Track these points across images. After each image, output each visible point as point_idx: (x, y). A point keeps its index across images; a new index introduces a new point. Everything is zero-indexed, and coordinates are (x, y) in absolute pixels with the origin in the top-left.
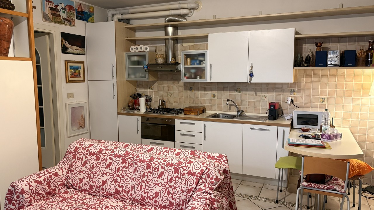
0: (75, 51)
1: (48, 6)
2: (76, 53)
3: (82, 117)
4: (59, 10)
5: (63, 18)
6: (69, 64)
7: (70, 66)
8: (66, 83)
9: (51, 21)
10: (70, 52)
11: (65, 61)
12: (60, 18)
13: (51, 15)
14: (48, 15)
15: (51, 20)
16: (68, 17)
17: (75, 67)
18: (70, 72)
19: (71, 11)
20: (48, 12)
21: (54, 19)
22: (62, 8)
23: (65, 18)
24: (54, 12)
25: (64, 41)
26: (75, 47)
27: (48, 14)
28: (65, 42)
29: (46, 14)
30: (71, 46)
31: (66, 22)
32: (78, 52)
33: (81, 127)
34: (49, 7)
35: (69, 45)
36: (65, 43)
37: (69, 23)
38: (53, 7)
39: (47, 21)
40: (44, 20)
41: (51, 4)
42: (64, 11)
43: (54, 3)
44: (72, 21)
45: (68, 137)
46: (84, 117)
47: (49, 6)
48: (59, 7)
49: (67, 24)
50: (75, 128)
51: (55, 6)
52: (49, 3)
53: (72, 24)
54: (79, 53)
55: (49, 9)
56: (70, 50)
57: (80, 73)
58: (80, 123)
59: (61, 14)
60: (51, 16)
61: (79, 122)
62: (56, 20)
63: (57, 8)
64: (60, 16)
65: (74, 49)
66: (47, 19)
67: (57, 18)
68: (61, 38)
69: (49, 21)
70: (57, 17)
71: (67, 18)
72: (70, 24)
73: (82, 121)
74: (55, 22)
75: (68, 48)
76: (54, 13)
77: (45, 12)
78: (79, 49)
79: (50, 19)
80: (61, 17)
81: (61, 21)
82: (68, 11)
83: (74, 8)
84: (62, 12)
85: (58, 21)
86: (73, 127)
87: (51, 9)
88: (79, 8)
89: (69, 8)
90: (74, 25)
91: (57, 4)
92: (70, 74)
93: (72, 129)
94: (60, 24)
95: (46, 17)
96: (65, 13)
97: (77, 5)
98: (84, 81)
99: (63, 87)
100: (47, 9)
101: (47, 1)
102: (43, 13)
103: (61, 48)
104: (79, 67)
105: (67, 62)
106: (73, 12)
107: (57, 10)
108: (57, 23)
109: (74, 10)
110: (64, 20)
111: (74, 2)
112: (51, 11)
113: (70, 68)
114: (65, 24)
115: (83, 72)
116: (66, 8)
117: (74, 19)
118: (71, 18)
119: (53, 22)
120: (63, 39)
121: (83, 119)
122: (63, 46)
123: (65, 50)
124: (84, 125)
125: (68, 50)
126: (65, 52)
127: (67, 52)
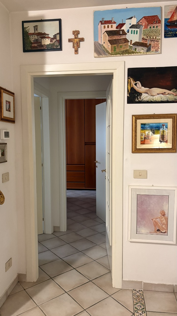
0: (157, 98)
1: (104, 30)
2: (160, 100)
3: (164, 215)
4: (126, 31)
5: (133, 43)
6: (139, 122)
7: (142, 124)
8: (133, 152)
9: (109, 53)
10: (145, 100)
11: (133, 116)
12: (125, 45)
13: (109, 44)
14: (104, 45)
15: (108, 52)
16: (143, 39)
17: (154, 125)
18: (142, 135)
19: (155, 25)
20: (104, 40)
21: (114, 49)
22: (133, 27)
23: (138, 41)
25: (133, 83)
26: (156, 90)
27: (103, 43)
28: (136, 84)
29: (100, 44)
30: (148, 89)
31: (139, 49)
32: (164, 98)
33: (158, 230)
34: (106, 31)
35: (143, 88)
36: (135, 86)
37: (145, 49)
38: (114, 29)
39: (101, 55)
40: (96, 55)
41: (110, 25)
42: (136, 30)
43: (115, 23)
44: (152, 43)
45: (131, 242)
46: (166, 216)
47: (107, 29)
48: (125, 25)
49: (142, 51)
50: (143, 230)
51: (117, 28)
52: (106, 25)
53: (152, 49)
54: (165, 100)
55: (105, 36)
56: (144, 97)
57: (165, 136)
58: (156, 224)
59: (129, 37)
60: (108, 46)
61: (155, 221)
62: (117, 50)
63: (122, 29)
64: (126, 41)
65: (154, 94)
66: (101, 51)
67: (121, 47)
68: (128, 78)
69: (105, 54)
70: (120, 44)
71: (141, 41)
72: (149, 50)
73: (162, 221)
75: (140, 94)
76: (115, 38)
77: (98, 42)
78: (167, 91)
79: (107, 50)
80: (129, 43)
81: (128, 50)
82: (144, 28)
83: (160, 19)
84: (132, 33)
85: (122, 50)
86: (139, 227)
87: (110, 33)
88: (172, 16)
89: (148, 22)
90: (157, 51)
91: (122, 23)
92: (141, 138)
93: (138, 230)
94: (127, 54)
95: (99, 50)
96: (137, 33)
97: (170, 11)
98: (175, 151)
99: (126, 159)
100: (103, 35)
101: (102, 24)
102: (95, 44)
103: (126, 95)
104: (164, 126)
105: (137, 117)
106: (157, 27)
107: (121, 33)
108: (119, 55)
109: (159, 22)
110: (134, 47)
111: (161, 8)
112: (110, 37)
113: (142, 128)
114: (137, 53)
115: (173, 134)
116: (140, 24)
117: (159, 38)
118: (150, 38)
119: (112, 54)
120: (132, 80)
121: (165, 218)
122: (130, 92)
123: (135, 97)
124: (165, 230)
125: (140, 97)
126: (134, 100)
127: (137, 101)
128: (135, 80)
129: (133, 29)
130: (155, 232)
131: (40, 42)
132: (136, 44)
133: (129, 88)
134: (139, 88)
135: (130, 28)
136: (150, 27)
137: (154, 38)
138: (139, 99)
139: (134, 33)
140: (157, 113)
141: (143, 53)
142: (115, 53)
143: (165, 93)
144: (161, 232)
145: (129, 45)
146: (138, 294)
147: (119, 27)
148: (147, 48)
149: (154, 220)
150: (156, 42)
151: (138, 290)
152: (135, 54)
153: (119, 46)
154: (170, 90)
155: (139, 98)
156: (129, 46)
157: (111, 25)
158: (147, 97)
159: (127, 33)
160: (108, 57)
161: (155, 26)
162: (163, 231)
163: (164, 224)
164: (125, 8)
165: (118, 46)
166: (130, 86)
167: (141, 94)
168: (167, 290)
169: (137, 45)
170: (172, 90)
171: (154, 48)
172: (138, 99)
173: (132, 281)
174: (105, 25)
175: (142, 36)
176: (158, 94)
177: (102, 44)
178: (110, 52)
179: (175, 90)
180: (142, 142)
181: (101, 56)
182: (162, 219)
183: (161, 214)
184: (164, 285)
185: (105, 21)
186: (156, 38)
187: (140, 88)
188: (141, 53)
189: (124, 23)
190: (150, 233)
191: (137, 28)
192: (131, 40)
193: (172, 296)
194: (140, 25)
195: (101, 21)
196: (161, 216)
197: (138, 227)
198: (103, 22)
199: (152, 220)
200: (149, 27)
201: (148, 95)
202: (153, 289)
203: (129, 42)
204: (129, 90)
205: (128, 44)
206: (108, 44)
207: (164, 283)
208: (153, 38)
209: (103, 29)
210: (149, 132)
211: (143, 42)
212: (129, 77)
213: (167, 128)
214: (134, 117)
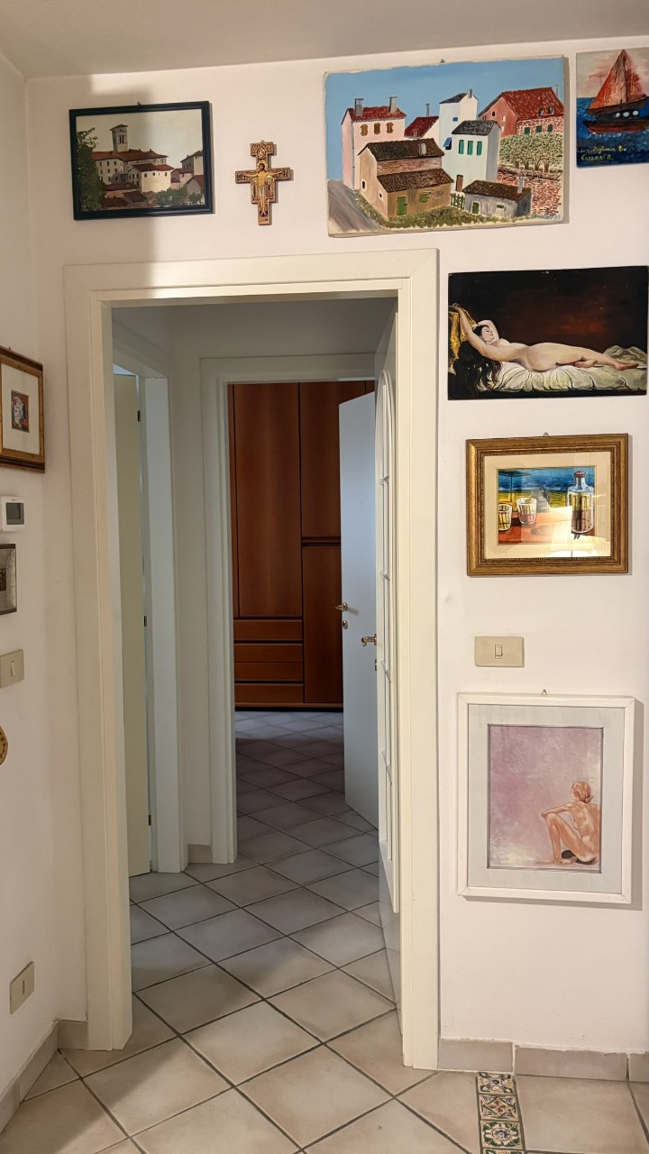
0: (556, 378)
1: (362, 142)
2: (565, 385)
3: (586, 798)
4: (440, 144)
5: (465, 185)
6: (493, 464)
7: (501, 472)
8: (471, 573)
9: (382, 222)
10: (514, 385)
11: (469, 442)
12: (439, 193)
13: (382, 190)
14: (363, 192)
15: (376, 216)
16: (502, 171)
17: (546, 473)
18: (502, 511)
19: (545, 123)
20: (363, 177)
21: (398, 208)
22: (464, 128)
23: (483, 178)
24: (404, 166)
25: (468, 325)
26: (550, 352)
27: (358, 186)
28: (478, 331)
29: (346, 188)
30: (521, 346)
31: (488, 205)
32: (581, 378)
33: (567, 854)
34: (370, 146)
35: (504, 342)
36: (475, 339)
37: (511, 206)
38: (399, 135)
39: (353, 227)
40: (336, 229)
41: (383, 124)
42: (475, 139)
43: (400, 115)
44: (535, 186)
45: (469, 898)
46: (595, 801)
47: (372, 137)
48: (438, 121)
49: (499, 214)
50: (513, 855)
51: (408, 132)
52: (371, 125)
53: (534, 207)
54: (586, 384)
55: (366, 162)
56: (510, 375)
57: (585, 515)
58: (558, 831)
59: (452, 163)
60: (377, 197)
61: (554, 822)
62: (411, 211)
63: (427, 136)
64: (441, 177)
65: (544, 364)
66: (353, 215)
67: (423, 199)
68: (450, 309)
69: (367, 225)
70: (420, 191)
71: (495, 179)
72: (522, 210)
73: (578, 821)
74: (406, 226)
75: (494, 365)
76: (400, 170)
77: (341, 184)
78: (591, 355)
79: (373, 211)
80: (453, 186)
81: (449, 210)
82: (506, 133)
83: (561, 99)
84: (461, 151)
85: (429, 210)
86: (498, 845)
87: (383, 151)
88: (605, 89)
89: (517, 111)
90: (550, 212)
91: (424, 115)
92: (501, 523)
93: (494, 856)
94: (445, 225)
95: (347, 209)
96: (479, 152)
97: (597, 71)
98: (621, 567)
99: (448, 599)
100: (357, 159)
101: (355, 118)
102: (329, 191)
103: (445, 369)
104: (580, 477)
105: (483, 448)
106: (550, 128)
107: (424, 149)
108: (417, 228)
109: (559, 110)
110: (470, 199)
111: (565, 61)
112: (384, 166)
113: (501, 484)
114: (482, 220)
115: (613, 507)
116: (492, 118)
117: (558, 168)
118: (527, 168)
119: (393, 226)
120: (463, 316)
121: (590, 811)
122: (457, 357)
123: (475, 377)
124: (592, 852)
125: (493, 377)
126: (474, 387)
127: (485, 389)
128: (476, 316)
129: (466, 138)
130: (555, 861)
131: (135, 183)
132: (478, 189)
133: (455, 344)
134: (491, 342)
135: (455, 132)
136: (527, 131)
137: (542, 166)
138: (491, 384)
139: (470, 152)
140: (555, 431)
141: (503, 220)
142: (401, 220)
143: (582, 360)
144: (578, 861)
145: (453, 191)
146: (496, 1089)
147: (415, 131)
148: (517, 201)
149: (551, 816)
150: (547, 183)
151: (495, 1074)
152: (472, 224)
153: (417, 197)
154: (602, 351)
155: (490, 378)
156: (454, 196)
157: (387, 122)
158: (518, 375)
159: (443, 149)
160: (377, 234)
161: (545, 127)
162: (584, 855)
163: (587, 832)
164: (437, 62)
165: (412, 197)
166: (459, 337)
167: (498, 364)
168: (602, 1073)
169: (483, 194)
170: (609, 350)
171: (542, 204)
172: (486, 385)
173: (476, 1043)
174: (367, 123)
175: (499, 163)
176: (558, 365)
177: (358, 191)
178: (386, 218)
179: (619, 351)
180: (504, 538)
181: (354, 231)
182: (581, 815)
183: (577, 794)
184: (591, 1056)
185: (366, 109)
186: (547, 167)
187: (495, 344)
188: (495, 220)
189: (431, 115)
190: (538, 863)
191: (478, 133)
192: (460, 177)
193: (618, 1096)
194: (489, 123)
195: (351, 110)
196: (575, 804)
197: (492, 842)
198: (359, 113)
199: (545, 816)
200: (521, 129)
201: (522, 368)
202: (551, 1070)
203: (453, 181)
204: (456, 352)
205: (449, 189)
206: (376, 189)
207: (593, 1048)
208: (537, 168)
209: (360, 137)
210: (527, 502)
211: (500, 182)
212: (455, 306)
213: (591, 483)
214: (473, 449)
